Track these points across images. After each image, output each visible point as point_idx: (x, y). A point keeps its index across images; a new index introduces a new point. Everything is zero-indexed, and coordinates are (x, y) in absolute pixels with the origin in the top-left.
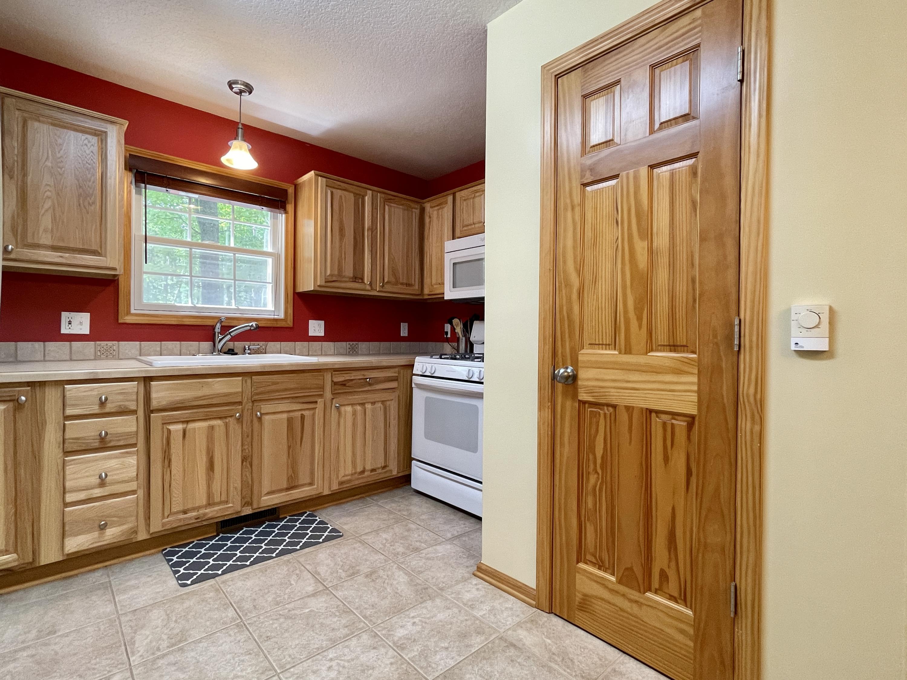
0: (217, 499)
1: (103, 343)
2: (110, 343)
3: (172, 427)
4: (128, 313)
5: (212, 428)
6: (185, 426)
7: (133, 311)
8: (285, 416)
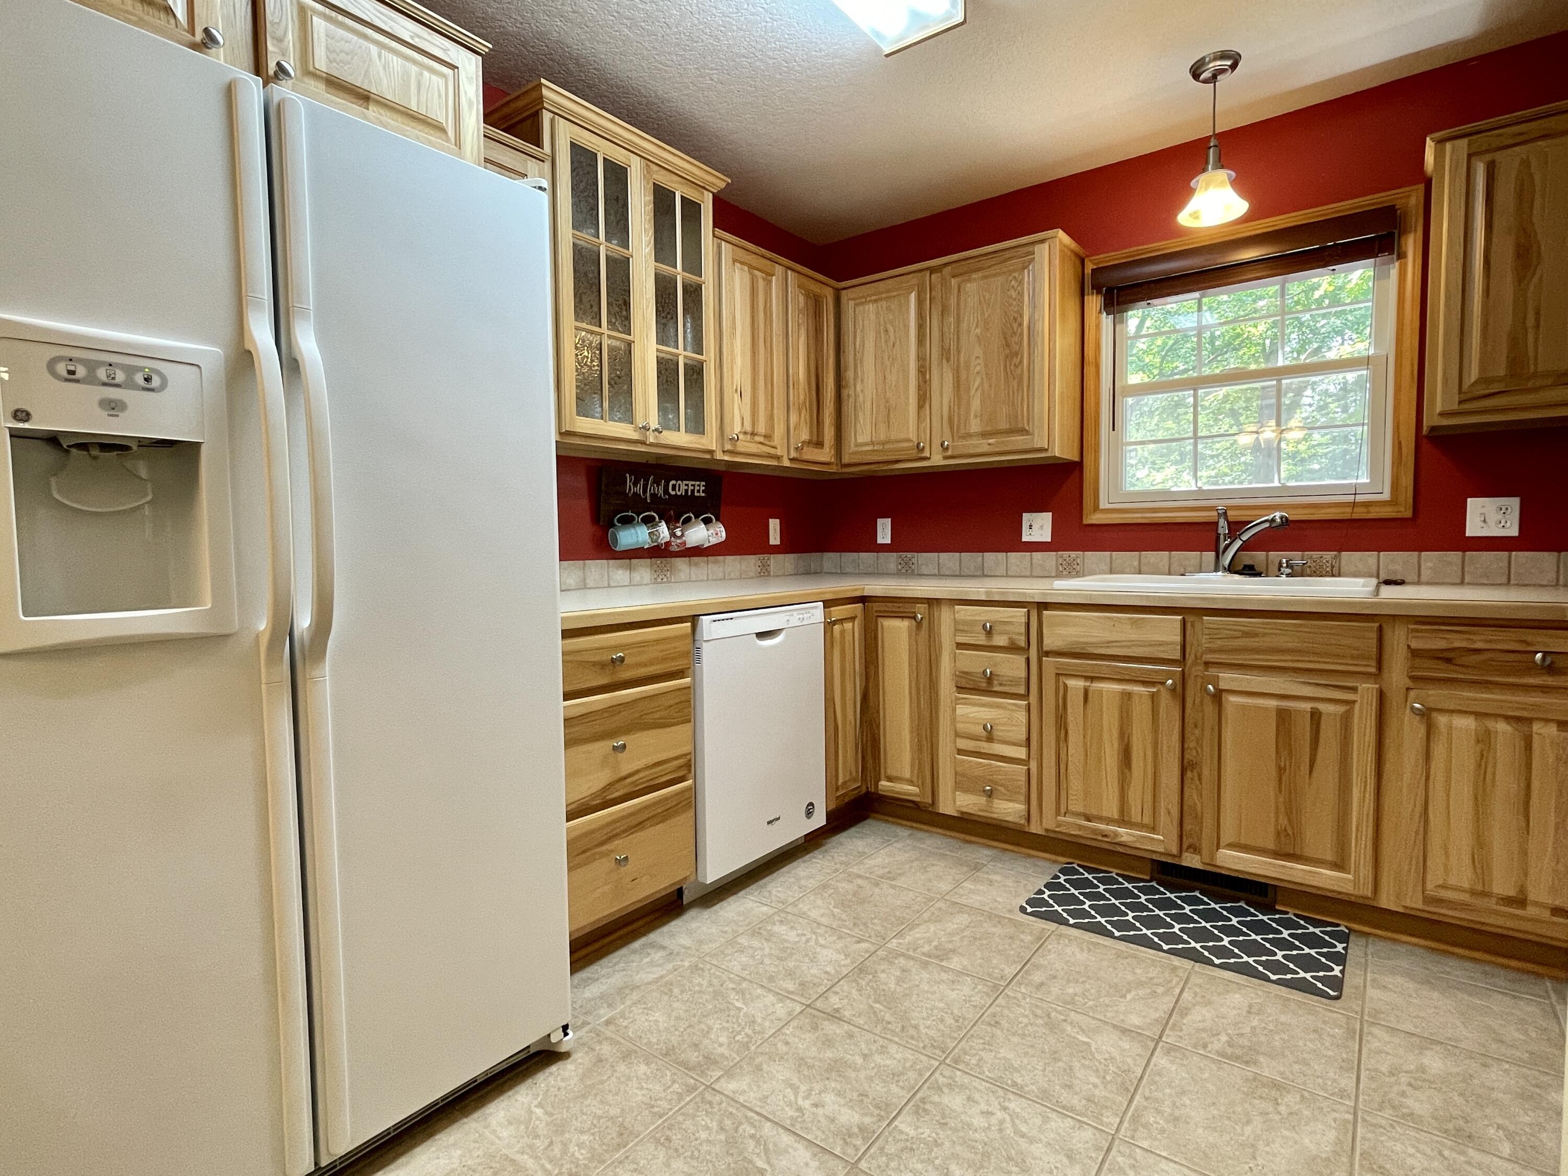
0: (1135, 816)
1: (1065, 554)
2: (1073, 554)
3: (1072, 683)
4: (1096, 508)
5: (1128, 695)
6: (1088, 684)
7: (1102, 506)
8: (1273, 703)
